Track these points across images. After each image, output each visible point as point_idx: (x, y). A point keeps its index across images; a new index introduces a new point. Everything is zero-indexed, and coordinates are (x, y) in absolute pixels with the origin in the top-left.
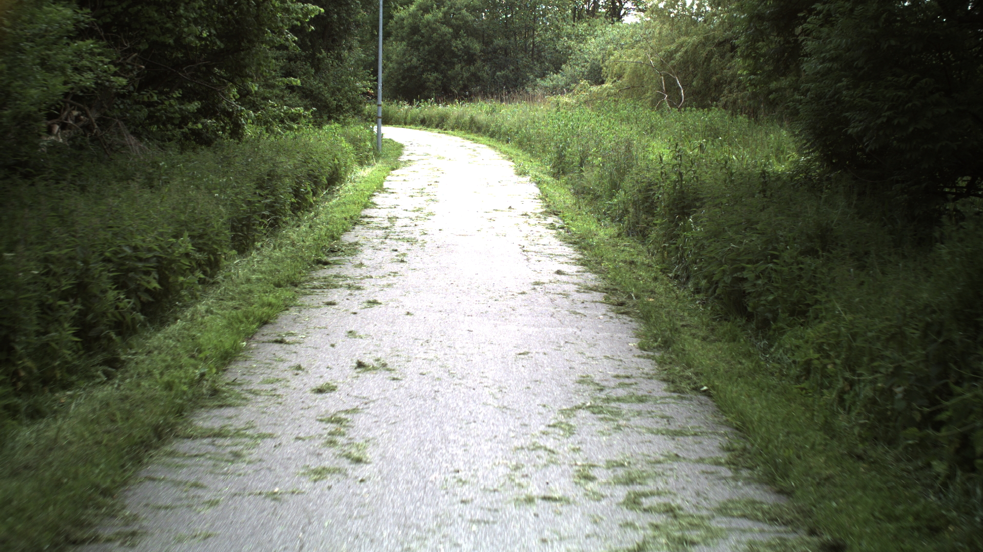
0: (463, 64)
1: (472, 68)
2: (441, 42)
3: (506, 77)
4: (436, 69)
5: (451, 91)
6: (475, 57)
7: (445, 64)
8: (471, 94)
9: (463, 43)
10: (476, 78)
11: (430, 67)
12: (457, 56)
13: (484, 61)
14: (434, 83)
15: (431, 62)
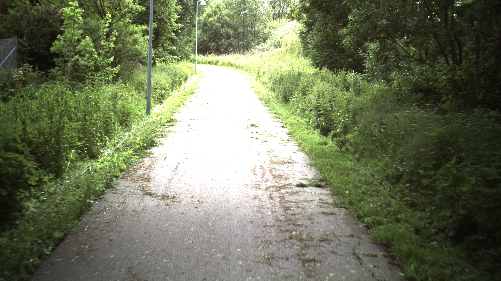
0: (225, 39)
1: (229, 41)
2: (216, 30)
3: (243, 44)
4: (214, 41)
5: (220, 50)
6: (230, 36)
7: (218, 39)
8: (228, 52)
9: (225, 30)
10: (231, 45)
11: (211, 40)
12: (223, 36)
13: (234, 38)
14: (213, 47)
15: (212, 38)
